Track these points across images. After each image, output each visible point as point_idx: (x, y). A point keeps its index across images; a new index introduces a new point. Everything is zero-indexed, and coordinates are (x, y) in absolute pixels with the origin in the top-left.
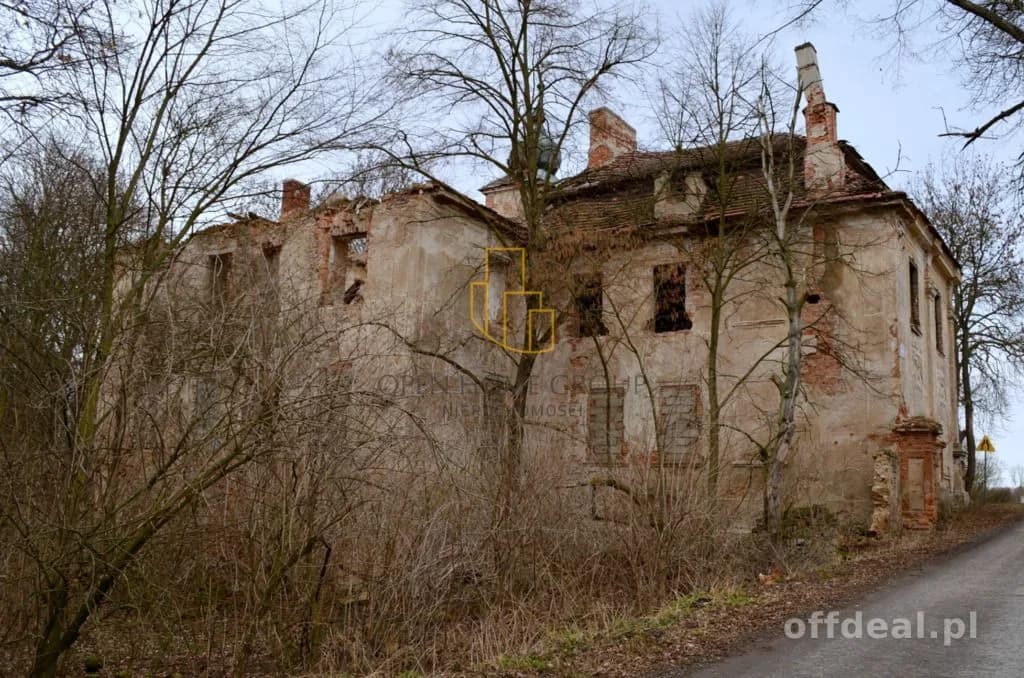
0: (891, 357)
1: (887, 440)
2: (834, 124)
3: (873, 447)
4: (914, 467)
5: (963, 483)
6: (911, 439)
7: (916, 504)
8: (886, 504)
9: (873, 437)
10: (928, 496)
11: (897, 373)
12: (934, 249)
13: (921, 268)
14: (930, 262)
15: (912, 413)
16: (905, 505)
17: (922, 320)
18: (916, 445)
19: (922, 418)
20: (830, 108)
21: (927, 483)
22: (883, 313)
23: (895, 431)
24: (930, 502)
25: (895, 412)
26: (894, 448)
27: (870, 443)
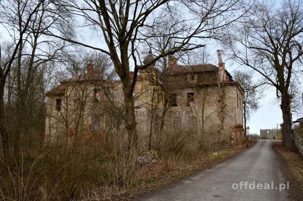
0: (234, 113)
1: (233, 128)
2: (224, 67)
3: (231, 130)
4: (238, 133)
5: (244, 136)
6: (238, 128)
7: (239, 140)
8: (234, 140)
9: (231, 128)
10: (241, 138)
11: (235, 116)
12: (241, 90)
13: (239, 94)
14: (240, 93)
15: (237, 123)
16: (237, 140)
17: (239, 105)
18: (239, 129)
19: (240, 124)
20: (223, 64)
21: (241, 136)
22: (233, 105)
23: (235, 127)
24: (241, 139)
25: (235, 123)
26: (235, 130)
27: (230, 129)
